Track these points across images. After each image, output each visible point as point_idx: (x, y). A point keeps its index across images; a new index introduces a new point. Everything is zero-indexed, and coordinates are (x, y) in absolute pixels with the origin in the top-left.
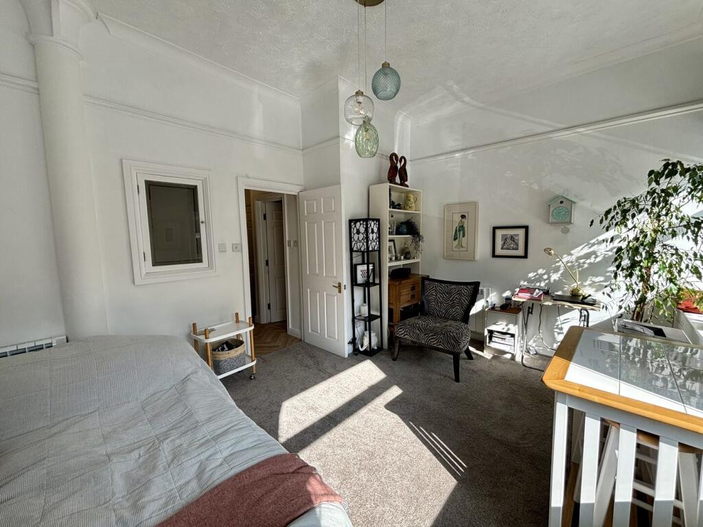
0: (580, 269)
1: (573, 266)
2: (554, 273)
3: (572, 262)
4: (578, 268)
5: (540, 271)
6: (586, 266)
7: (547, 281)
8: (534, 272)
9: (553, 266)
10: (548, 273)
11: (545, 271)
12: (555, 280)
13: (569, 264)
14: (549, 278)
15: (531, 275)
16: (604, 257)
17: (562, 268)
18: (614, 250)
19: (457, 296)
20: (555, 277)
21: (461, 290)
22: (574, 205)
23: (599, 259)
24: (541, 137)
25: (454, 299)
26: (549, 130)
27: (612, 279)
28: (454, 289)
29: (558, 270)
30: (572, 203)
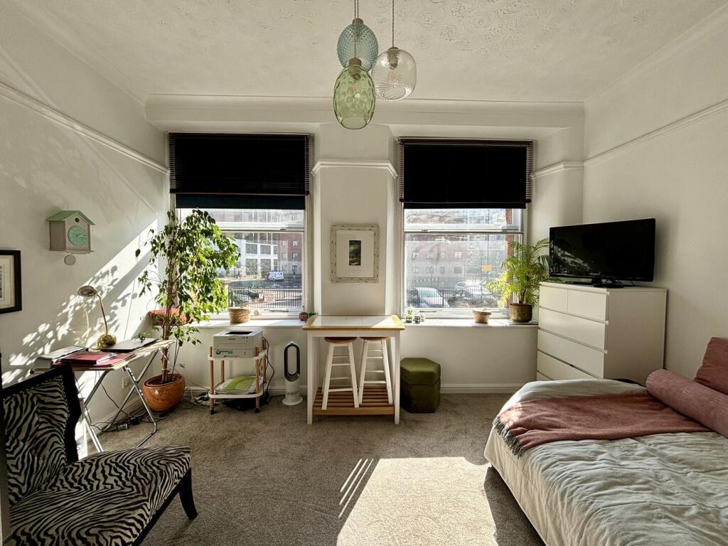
0: (89, 311)
1: (82, 309)
2: (61, 325)
3: (80, 304)
4: (87, 311)
5: (43, 328)
6: (94, 306)
7: (53, 341)
8: (32, 332)
9: (60, 314)
10: (53, 328)
11: (48, 326)
12: (63, 335)
13: (78, 308)
14: (55, 336)
15: (28, 339)
16: (108, 292)
17: (70, 315)
18: (115, 283)
19: (36, 418)
20: (63, 330)
21: (39, 400)
22: (91, 227)
23: (103, 296)
24: (28, 102)
25: (34, 429)
26: (36, 96)
27: (116, 315)
28: (15, 408)
29: (66, 320)
30: (90, 223)
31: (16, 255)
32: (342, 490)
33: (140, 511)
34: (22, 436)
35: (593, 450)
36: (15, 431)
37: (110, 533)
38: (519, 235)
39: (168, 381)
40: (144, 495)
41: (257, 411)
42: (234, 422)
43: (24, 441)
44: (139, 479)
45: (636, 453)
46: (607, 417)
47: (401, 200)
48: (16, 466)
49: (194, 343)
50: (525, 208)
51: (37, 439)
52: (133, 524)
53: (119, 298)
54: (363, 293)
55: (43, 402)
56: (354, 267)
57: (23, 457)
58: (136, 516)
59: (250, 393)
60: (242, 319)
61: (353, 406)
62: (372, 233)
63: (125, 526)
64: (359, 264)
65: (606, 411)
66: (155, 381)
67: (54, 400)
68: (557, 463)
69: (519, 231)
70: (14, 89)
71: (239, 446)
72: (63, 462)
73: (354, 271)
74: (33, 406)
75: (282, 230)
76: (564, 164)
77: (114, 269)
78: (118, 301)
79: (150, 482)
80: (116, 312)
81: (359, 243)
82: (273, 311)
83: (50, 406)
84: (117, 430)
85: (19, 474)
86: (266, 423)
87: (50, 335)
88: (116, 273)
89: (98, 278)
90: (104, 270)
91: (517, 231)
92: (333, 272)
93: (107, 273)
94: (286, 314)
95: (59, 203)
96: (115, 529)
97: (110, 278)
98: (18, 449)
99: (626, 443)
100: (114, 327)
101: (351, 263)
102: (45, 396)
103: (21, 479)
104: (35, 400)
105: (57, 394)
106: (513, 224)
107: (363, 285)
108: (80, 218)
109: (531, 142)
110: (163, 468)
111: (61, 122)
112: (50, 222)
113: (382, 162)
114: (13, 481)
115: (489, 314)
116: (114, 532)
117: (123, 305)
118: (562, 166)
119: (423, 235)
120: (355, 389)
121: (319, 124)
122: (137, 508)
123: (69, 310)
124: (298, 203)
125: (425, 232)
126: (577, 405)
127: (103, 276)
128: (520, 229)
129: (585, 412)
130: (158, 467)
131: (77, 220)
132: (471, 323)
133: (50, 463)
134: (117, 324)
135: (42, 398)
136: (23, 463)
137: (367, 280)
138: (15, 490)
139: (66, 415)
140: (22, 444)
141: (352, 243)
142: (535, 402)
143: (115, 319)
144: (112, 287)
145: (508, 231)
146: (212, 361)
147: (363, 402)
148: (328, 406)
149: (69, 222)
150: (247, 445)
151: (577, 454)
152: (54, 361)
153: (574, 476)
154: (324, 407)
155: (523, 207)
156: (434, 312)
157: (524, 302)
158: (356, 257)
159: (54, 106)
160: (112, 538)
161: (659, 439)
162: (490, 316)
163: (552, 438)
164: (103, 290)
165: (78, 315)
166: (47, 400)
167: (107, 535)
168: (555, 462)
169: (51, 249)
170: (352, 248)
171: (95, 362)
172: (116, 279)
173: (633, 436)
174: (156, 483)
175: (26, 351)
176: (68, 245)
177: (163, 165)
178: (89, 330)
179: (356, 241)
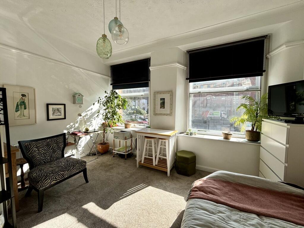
0: (84, 121)
1: (82, 120)
2: (76, 124)
5: (72, 124)
6: (85, 119)
7: (74, 128)
9: (76, 121)
10: (74, 124)
12: (77, 127)
13: (81, 119)
14: (75, 126)
15: (68, 126)
16: (90, 116)
17: (79, 121)
18: (92, 113)
19: (55, 145)
20: (77, 125)
21: (56, 141)
22: (83, 97)
23: (88, 116)
24: (68, 66)
25: (54, 147)
26: (70, 64)
27: (92, 122)
28: (51, 141)
29: (78, 122)
30: (83, 96)
31: (65, 105)
32: (127, 191)
33: (63, 172)
34: (51, 148)
35: (220, 210)
36: (49, 146)
37: (53, 174)
38: (259, 92)
39: (104, 144)
40: (66, 169)
41: (125, 159)
42: (117, 161)
43: (51, 149)
44: (68, 165)
45: (248, 222)
46: (253, 200)
47: (187, 79)
48: (48, 155)
49: (112, 133)
50: (262, 75)
51: (54, 150)
52: (60, 175)
53: (93, 117)
54: (166, 120)
55: (57, 141)
56: (162, 109)
57: (50, 153)
58: (61, 173)
59: (123, 152)
60: (128, 127)
61: (153, 165)
62: (169, 95)
63: (57, 174)
64: (164, 108)
65: (256, 197)
66: (101, 144)
67: (60, 141)
68: (194, 208)
69: (259, 89)
70: (65, 63)
71: (112, 168)
72: (60, 157)
73: (163, 111)
74: (55, 142)
75: (142, 95)
76: (285, 45)
77: (92, 109)
78: (93, 118)
79: (69, 167)
80: (92, 121)
81: (164, 99)
82: (140, 125)
83: (58, 143)
84: (90, 156)
85: (49, 157)
86: (125, 164)
87: (73, 126)
88: (92, 110)
89: (87, 112)
90: (88, 109)
91: (258, 89)
92: (154, 111)
93: (89, 110)
94: (144, 127)
95: (76, 91)
96: (55, 174)
97: (90, 112)
98: (49, 151)
99: (249, 216)
100: (92, 126)
101: (161, 107)
102: (58, 140)
103: (49, 158)
104: (55, 140)
105: (61, 140)
106: (256, 86)
107: (166, 117)
108: (80, 95)
109: (267, 36)
110: (75, 164)
111: (76, 69)
112: (73, 96)
113: (173, 64)
114: (47, 158)
115: (231, 134)
116: (54, 174)
117: (95, 120)
118: (284, 46)
119: (199, 94)
120: (154, 158)
121: (150, 53)
122: (63, 171)
123: (78, 120)
124: (146, 85)
125: (200, 93)
126: (240, 189)
127: (88, 111)
128: (259, 88)
129: (243, 194)
130: (74, 164)
131: (79, 95)
132: (222, 138)
133: (56, 156)
134: (93, 125)
135: (57, 140)
136: (50, 154)
137: (167, 115)
138: (47, 160)
139: (62, 146)
140: (50, 150)
141: (161, 99)
142: (214, 180)
143: (92, 124)
144: (91, 114)
145: (249, 90)
146: (114, 140)
147: (158, 164)
148: (144, 162)
149: (77, 96)
150: (114, 169)
151: (208, 208)
152: (71, 133)
153: (193, 215)
154: (142, 162)
155: (261, 75)
156: (205, 131)
157: (255, 130)
158: (163, 105)
159: (75, 65)
160: (53, 176)
161: (277, 222)
162: (232, 136)
163: (204, 197)
164: (88, 115)
165: (81, 121)
166: (58, 141)
167: (52, 174)
168: (194, 207)
169: (74, 103)
170: (161, 101)
171: (77, 134)
172: (92, 112)
173: (259, 214)
174: (71, 168)
175: (67, 129)
176: (76, 102)
177: (109, 76)
178: (84, 126)
179: (163, 98)
